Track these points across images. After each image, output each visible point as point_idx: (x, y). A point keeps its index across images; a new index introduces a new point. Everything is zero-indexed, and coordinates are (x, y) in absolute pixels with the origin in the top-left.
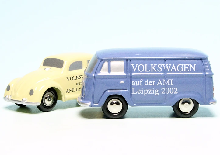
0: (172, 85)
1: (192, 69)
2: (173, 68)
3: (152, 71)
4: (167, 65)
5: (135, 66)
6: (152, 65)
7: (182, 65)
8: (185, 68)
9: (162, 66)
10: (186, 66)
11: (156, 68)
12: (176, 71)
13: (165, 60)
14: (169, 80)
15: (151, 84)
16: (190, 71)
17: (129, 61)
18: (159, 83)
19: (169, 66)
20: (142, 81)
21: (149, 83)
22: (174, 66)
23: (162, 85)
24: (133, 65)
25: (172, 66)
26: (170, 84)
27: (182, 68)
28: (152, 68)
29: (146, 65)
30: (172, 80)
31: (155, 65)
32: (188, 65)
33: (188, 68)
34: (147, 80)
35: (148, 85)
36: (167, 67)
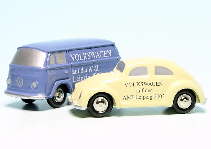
0: (98, 70)
1: (109, 55)
2: (98, 55)
3: (84, 59)
4: (93, 53)
5: (73, 56)
6: (84, 54)
7: (102, 52)
8: (105, 54)
9: (90, 53)
10: (105, 52)
11: (87, 56)
12: (99, 57)
13: (91, 48)
14: (96, 66)
15: (85, 71)
16: (108, 56)
17: (68, 52)
18: (90, 70)
19: (94, 53)
20: (79, 69)
21: (84, 70)
22: (97, 53)
23: (92, 71)
24: (71, 55)
25: (96, 53)
26: (97, 70)
27: (103, 54)
28: (85, 56)
29: (80, 54)
30: (98, 66)
31: (86, 53)
32: (106, 51)
33: (106, 54)
34: (82, 68)
35: (83, 72)
36: (93, 54)
